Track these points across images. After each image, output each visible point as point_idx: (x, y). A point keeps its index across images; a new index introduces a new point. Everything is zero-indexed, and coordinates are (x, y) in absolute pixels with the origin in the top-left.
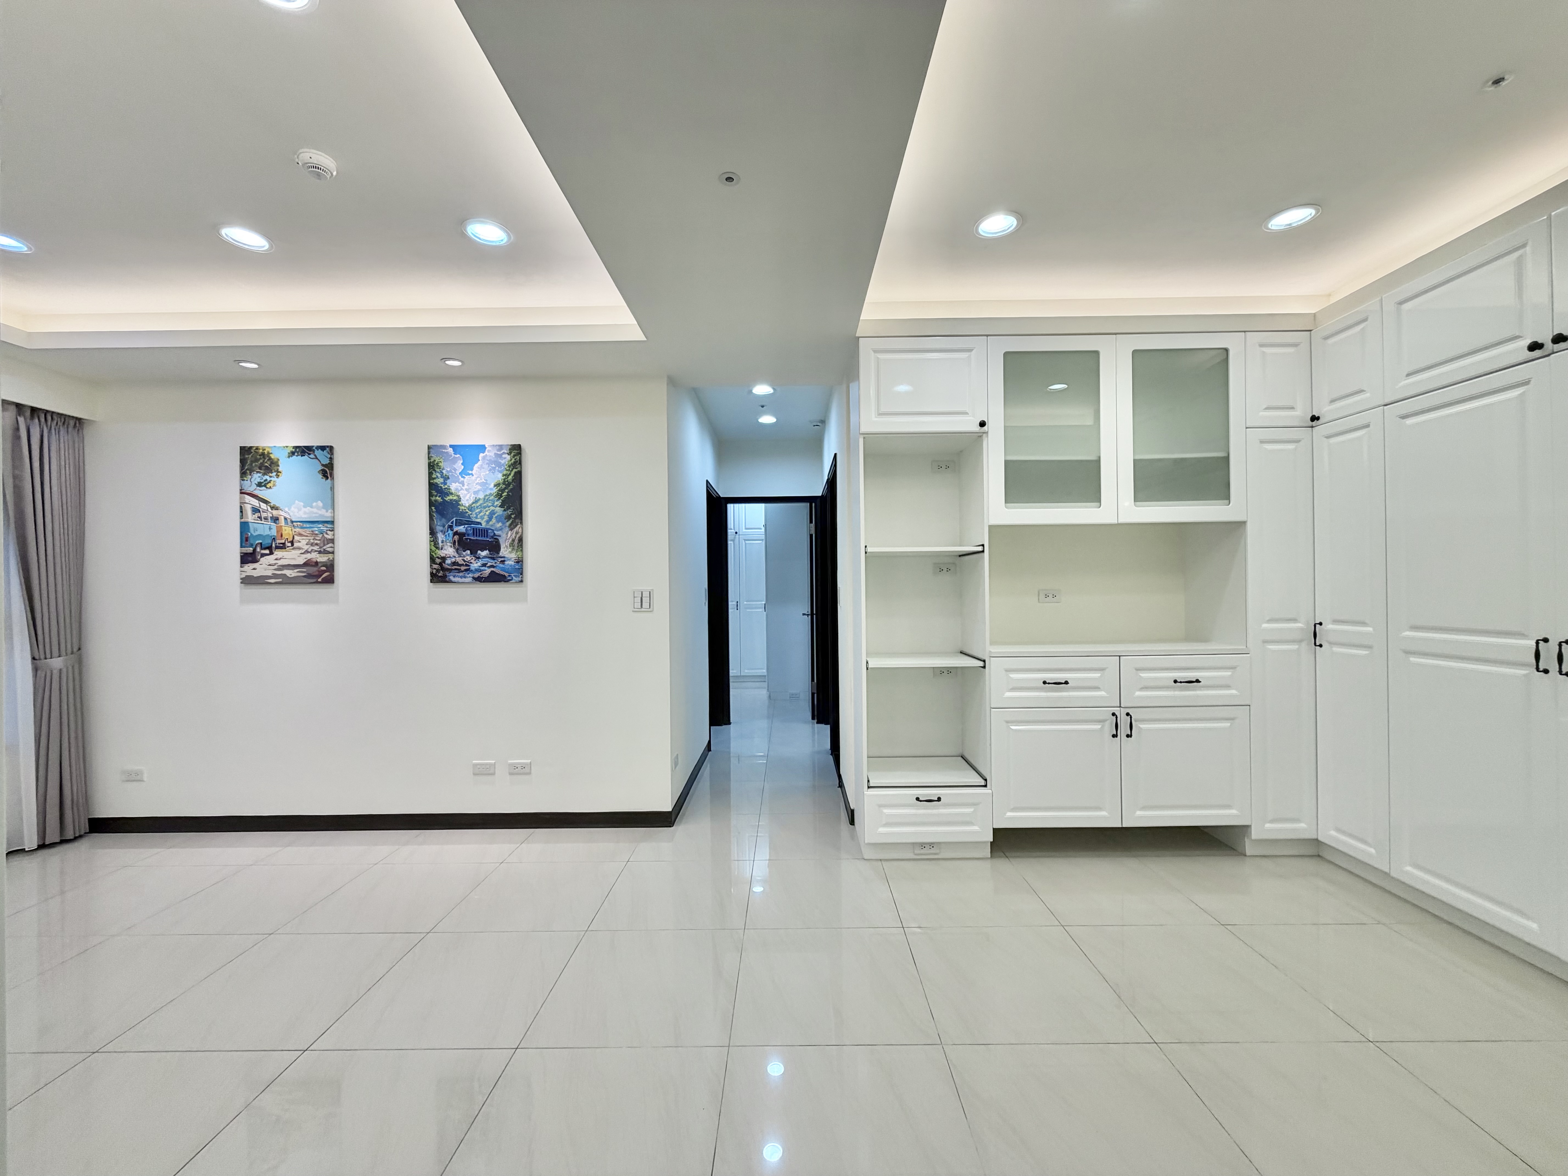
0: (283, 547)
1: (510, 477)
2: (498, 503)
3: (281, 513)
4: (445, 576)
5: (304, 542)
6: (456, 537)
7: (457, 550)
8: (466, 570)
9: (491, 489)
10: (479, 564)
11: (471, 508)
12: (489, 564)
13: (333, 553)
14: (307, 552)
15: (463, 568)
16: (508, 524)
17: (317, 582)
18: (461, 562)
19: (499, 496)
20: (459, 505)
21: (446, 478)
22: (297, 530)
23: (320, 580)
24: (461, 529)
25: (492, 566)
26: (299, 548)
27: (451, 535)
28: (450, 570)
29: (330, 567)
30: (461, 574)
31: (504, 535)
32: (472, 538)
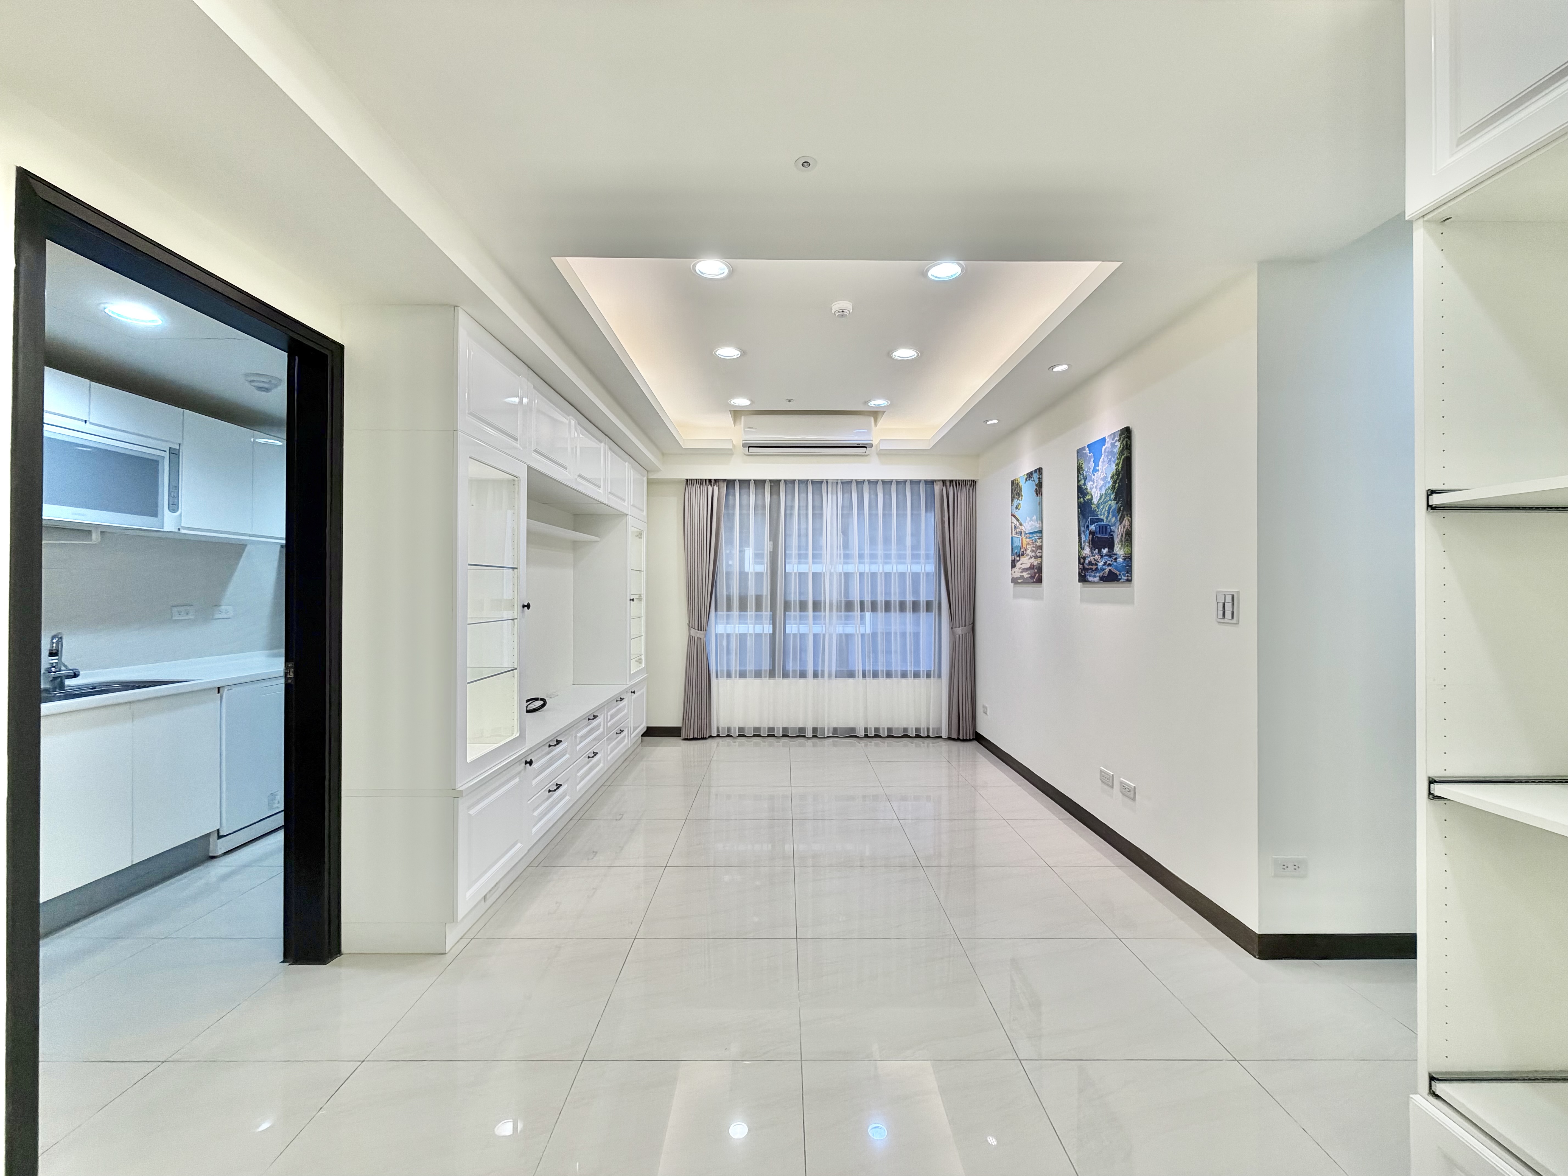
0: (1023, 555)
1: (1120, 466)
2: (1113, 496)
3: (1023, 528)
4: (1085, 576)
5: (1030, 550)
6: (1091, 536)
7: (1091, 549)
8: (1096, 569)
9: (1109, 482)
10: (1102, 563)
11: (1098, 506)
12: (1108, 562)
13: (1041, 557)
14: (1031, 558)
15: (1094, 567)
16: (1119, 517)
17: (1034, 582)
18: (1093, 562)
19: (1113, 487)
20: (1091, 502)
21: (1085, 479)
22: (1028, 540)
23: (1035, 580)
24: (1093, 527)
25: (1110, 565)
26: (1028, 555)
27: (1088, 534)
28: (1087, 569)
29: (1040, 569)
30: (1093, 574)
31: (1116, 531)
32: (1099, 536)
